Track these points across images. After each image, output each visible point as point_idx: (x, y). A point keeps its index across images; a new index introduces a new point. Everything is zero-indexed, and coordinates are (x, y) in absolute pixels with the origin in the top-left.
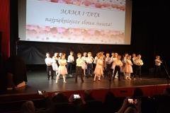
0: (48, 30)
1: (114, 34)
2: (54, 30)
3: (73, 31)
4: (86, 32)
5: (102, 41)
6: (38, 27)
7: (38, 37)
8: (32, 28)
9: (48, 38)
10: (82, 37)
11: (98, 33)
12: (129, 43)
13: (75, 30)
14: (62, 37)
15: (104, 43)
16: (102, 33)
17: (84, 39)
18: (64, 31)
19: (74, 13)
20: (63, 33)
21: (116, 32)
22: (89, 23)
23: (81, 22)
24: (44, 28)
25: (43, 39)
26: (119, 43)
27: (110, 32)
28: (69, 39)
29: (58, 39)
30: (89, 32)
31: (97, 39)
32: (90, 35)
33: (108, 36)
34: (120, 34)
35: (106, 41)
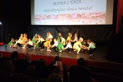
0: (46, 17)
1: (95, 15)
2: (49, 17)
3: (60, 16)
4: (70, 17)
6: (40, 16)
7: (40, 22)
8: (37, 17)
9: (45, 23)
10: (67, 20)
11: (79, 16)
12: (111, 23)
13: (62, 15)
14: (53, 22)
15: (85, 24)
16: (83, 16)
17: (68, 22)
18: (54, 17)
19: (61, 3)
20: (54, 18)
21: (96, 14)
22: (72, 9)
23: (66, 10)
24: (43, 17)
26: (99, 23)
27: (90, 14)
28: (58, 22)
30: (72, 16)
31: (79, 21)
32: (73, 18)
33: (89, 18)
34: (101, 15)
35: (87, 23)
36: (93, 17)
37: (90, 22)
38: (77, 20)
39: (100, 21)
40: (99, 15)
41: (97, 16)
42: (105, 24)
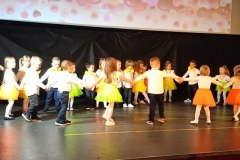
5: (177, 24)
10: (127, 11)
14: (74, 12)
16: (177, 4)
17: (130, 18)
25: (24, 14)
26: (217, 30)
28: (94, 15)
29: (64, 14)
31: (164, 17)
32: (145, 5)
33: (192, 12)
34: (221, 8)
35: (185, 26)
36: (203, 9)
37: (195, 24)
38: (158, 13)
39: (220, 24)
40: (216, 6)
41: (212, 10)
42: (229, 33)
